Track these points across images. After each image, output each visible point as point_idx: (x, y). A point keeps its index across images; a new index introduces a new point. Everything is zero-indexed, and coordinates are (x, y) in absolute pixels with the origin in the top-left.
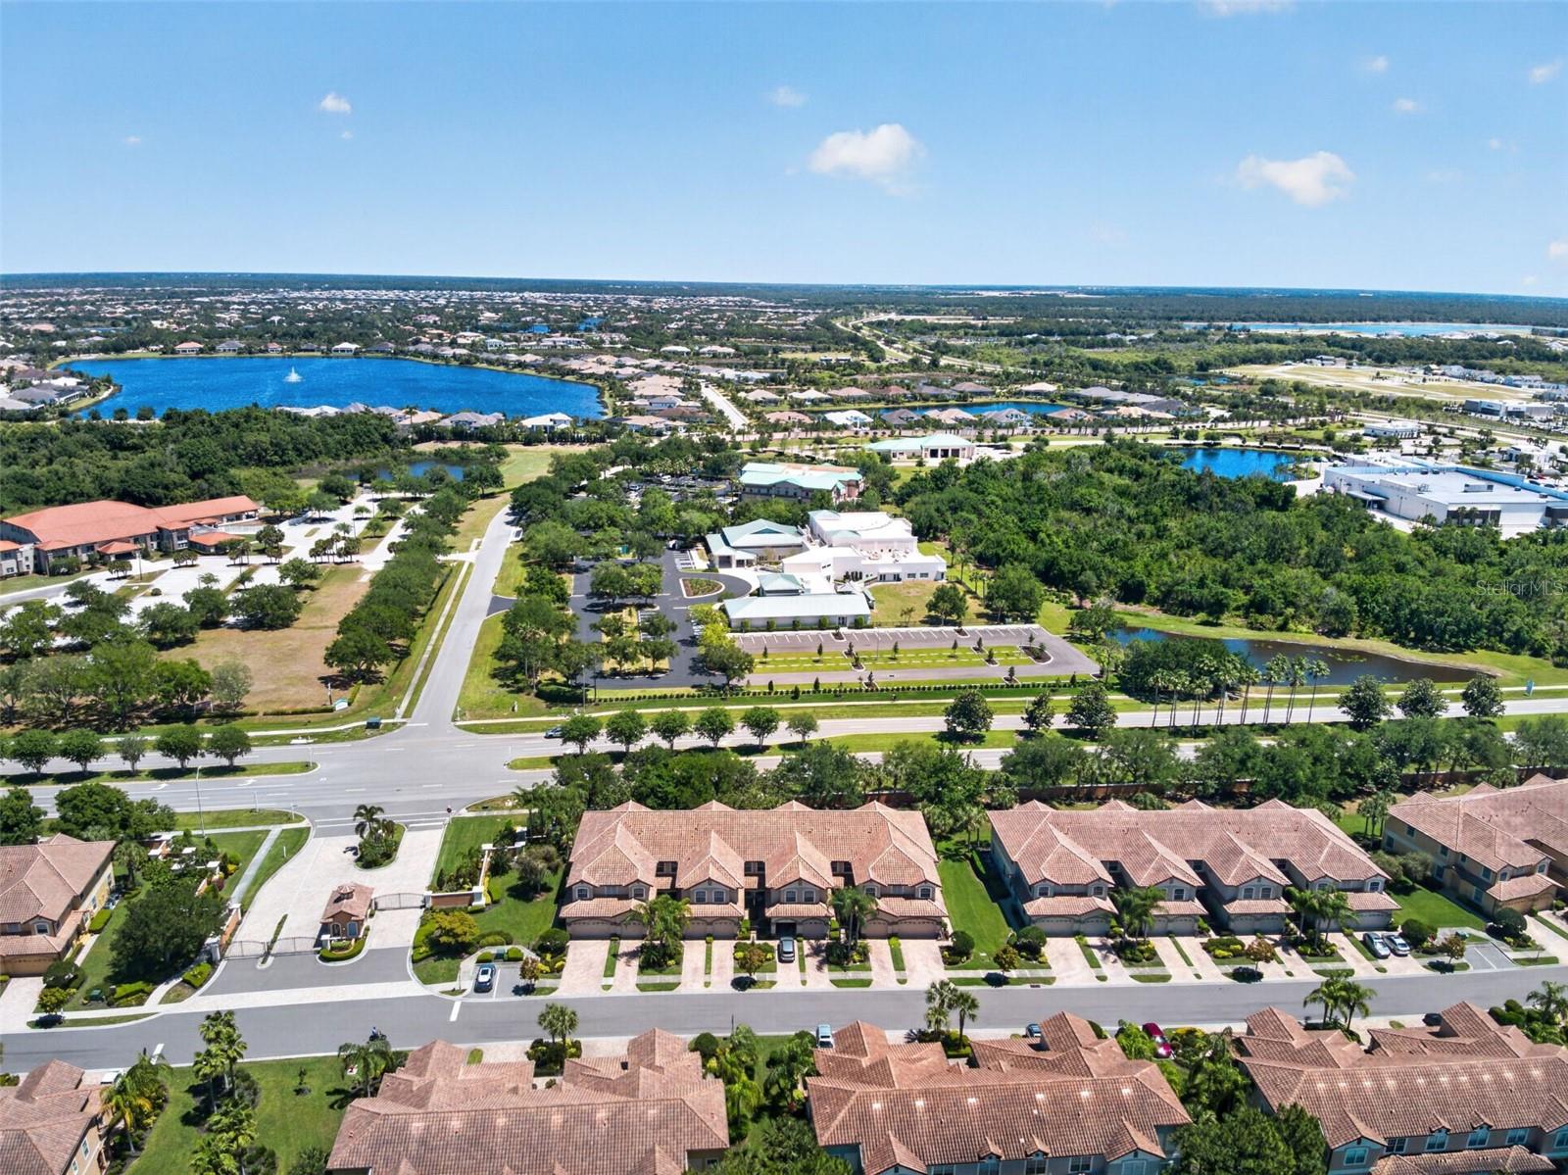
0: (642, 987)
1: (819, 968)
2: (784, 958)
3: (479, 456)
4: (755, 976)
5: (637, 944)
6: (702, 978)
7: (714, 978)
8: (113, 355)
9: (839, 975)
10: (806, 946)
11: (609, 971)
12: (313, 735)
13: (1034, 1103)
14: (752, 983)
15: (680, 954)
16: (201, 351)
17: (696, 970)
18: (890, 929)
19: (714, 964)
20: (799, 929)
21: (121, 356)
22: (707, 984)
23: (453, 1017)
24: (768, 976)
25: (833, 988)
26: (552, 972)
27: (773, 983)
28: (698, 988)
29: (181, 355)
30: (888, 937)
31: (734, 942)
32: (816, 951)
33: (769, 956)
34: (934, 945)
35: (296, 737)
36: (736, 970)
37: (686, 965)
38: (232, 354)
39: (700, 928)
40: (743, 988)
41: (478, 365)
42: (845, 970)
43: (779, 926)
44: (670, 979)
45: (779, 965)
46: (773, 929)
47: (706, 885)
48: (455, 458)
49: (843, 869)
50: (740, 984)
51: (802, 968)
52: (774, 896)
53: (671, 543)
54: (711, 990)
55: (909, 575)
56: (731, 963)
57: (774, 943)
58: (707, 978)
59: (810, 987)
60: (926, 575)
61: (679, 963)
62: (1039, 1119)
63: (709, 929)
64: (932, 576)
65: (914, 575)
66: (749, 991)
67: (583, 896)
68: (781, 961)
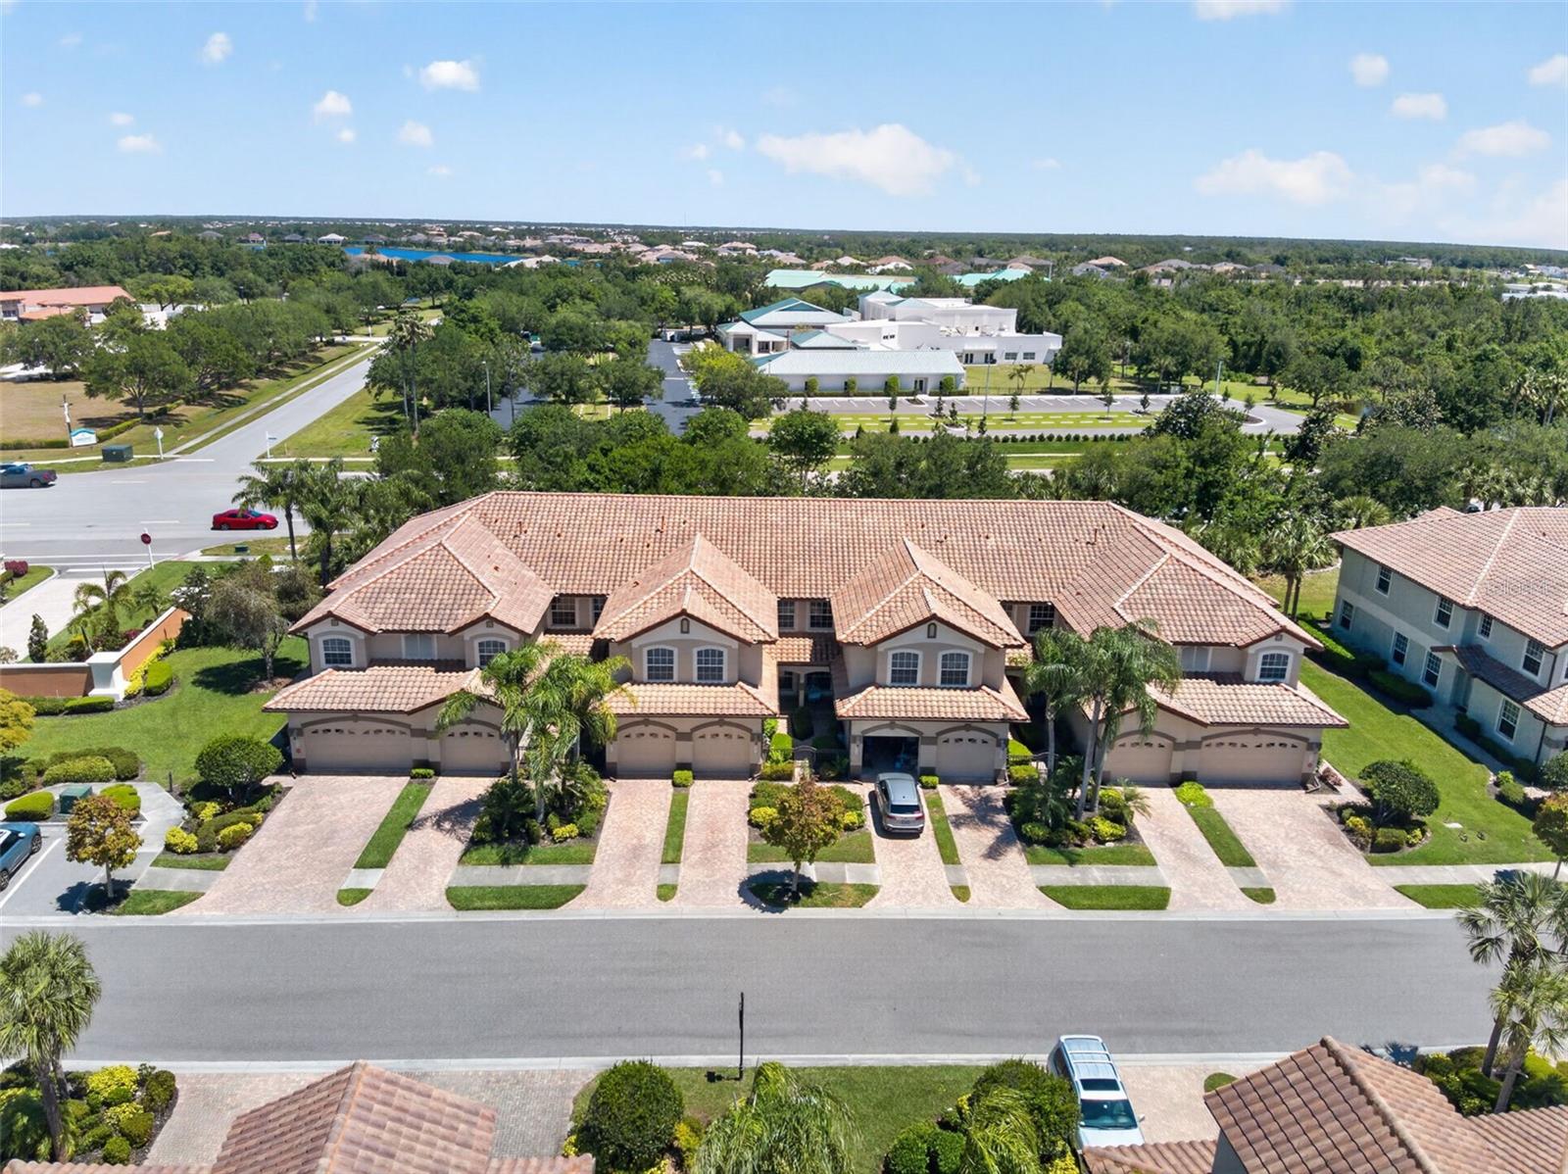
0: (459, 899)
1: (994, 853)
2: (894, 824)
4: (811, 871)
5: (476, 787)
6: (651, 875)
7: (686, 873)
9: (1060, 874)
10: (953, 800)
11: (379, 852)
14: (802, 890)
15: (599, 811)
17: (636, 852)
18: (1180, 762)
19: (693, 837)
20: (926, 755)
22: (666, 892)
24: (851, 874)
25: (1057, 912)
26: (203, 850)
27: (868, 892)
28: (638, 902)
30: (1175, 782)
31: (747, 787)
32: (982, 813)
33: (850, 817)
34: (1309, 804)
36: (754, 855)
37: (609, 838)
39: (656, 748)
40: (777, 904)
42: (1072, 861)
43: (872, 744)
44: (557, 875)
45: (879, 844)
46: (856, 753)
47: (673, 631)
49: (1039, 618)
50: (769, 892)
51: (949, 854)
52: (855, 664)
54: (677, 908)
56: (740, 835)
57: (863, 790)
58: (668, 875)
59: (984, 905)
61: (588, 835)
63: (684, 751)
66: (792, 913)
67: (339, 659)
68: (886, 833)
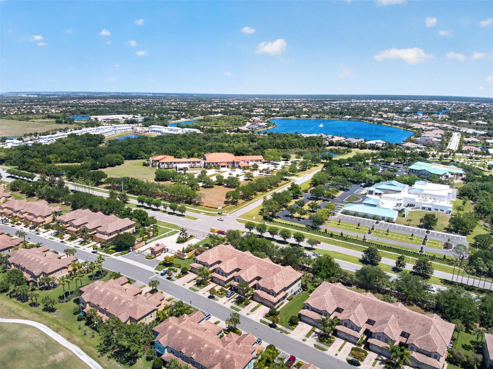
3: (342, 152)
8: (285, 118)
12: (205, 213)
13: (203, 346)
16: (307, 117)
21: (287, 118)
29: (302, 118)
35: (202, 212)
38: (315, 118)
41: (383, 124)
48: (335, 152)
53: (363, 184)
55: (435, 209)
60: (443, 211)
62: (201, 351)
64: (445, 212)
65: (437, 210)
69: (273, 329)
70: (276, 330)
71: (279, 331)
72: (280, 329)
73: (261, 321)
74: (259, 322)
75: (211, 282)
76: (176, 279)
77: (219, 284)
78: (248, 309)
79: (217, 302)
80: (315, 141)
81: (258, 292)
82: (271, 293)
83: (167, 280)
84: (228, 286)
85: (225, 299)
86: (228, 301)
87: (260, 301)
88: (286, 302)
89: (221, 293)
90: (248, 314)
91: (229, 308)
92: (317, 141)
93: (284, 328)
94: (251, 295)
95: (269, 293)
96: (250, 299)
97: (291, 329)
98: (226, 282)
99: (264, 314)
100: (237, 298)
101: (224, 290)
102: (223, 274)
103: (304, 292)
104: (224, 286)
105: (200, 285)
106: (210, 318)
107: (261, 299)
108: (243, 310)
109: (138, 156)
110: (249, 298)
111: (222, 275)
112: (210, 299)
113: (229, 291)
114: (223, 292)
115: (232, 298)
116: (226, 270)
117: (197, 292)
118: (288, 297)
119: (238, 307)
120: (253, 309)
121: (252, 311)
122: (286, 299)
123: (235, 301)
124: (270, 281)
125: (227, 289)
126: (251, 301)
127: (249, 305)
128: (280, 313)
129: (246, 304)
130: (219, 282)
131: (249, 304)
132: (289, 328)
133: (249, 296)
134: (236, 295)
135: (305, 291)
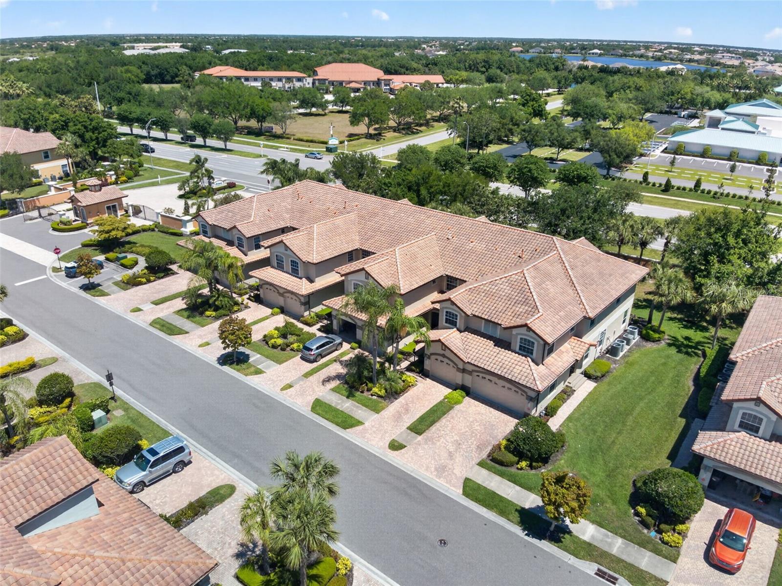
23: (17, 284)
69: (545, 545)
70: (571, 560)
71: (590, 568)
72: (587, 551)
73: (471, 490)
74: (455, 492)
75: (251, 304)
76: (115, 288)
77: (283, 311)
78: (398, 417)
79: (253, 381)
80: (550, 63)
81: (451, 337)
82: (516, 346)
83: (83, 294)
84: (320, 317)
85: (296, 366)
86: (307, 375)
87: (458, 378)
88: (584, 388)
89: (280, 341)
90: (396, 446)
91: (306, 411)
92: (554, 64)
93: (617, 546)
94: (415, 353)
95: (502, 343)
96: (408, 369)
97: (657, 551)
98: (310, 301)
99: (479, 448)
100: (347, 364)
101: (299, 334)
102: (296, 268)
103: (649, 345)
104: (298, 318)
105: (202, 314)
106: (184, 464)
107: (464, 371)
108: (370, 419)
109: (177, 76)
110: (405, 364)
111: (295, 272)
112: (226, 369)
113: (319, 334)
114: (291, 338)
115: (326, 365)
116: (309, 253)
117: (177, 340)
118: (586, 363)
119: (347, 405)
120: (422, 419)
121: (420, 427)
122: (578, 371)
123: (338, 377)
124: (508, 290)
125: (314, 330)
126: (410, 377)
127: (402, 400)
128: (570, 441)
129: (393, 394)
130: (281, 301)
131: (404, 390)
132: (643, 544)
133: (406, 355)
134: (347, 351)
135: (654, 341)
